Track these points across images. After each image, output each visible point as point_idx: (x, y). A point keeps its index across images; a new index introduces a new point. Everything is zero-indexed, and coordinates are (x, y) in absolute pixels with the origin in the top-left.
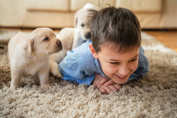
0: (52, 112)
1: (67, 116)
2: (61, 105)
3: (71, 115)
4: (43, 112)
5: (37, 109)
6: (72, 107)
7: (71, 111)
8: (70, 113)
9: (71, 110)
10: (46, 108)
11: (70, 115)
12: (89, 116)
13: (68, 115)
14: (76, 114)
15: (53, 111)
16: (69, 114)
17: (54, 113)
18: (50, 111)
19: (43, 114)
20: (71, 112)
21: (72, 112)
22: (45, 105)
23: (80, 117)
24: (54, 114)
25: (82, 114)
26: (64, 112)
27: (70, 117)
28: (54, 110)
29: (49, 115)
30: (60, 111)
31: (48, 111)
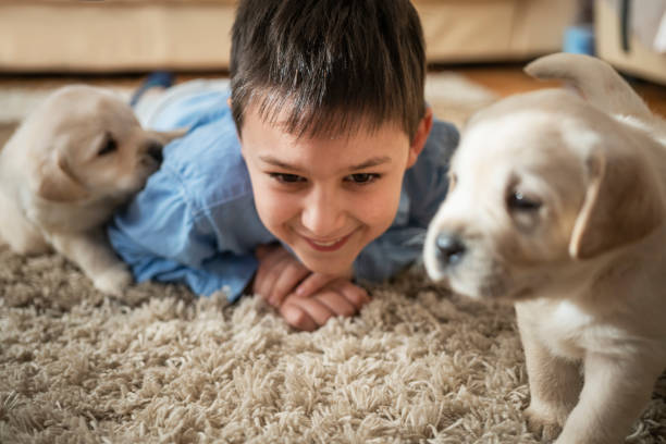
0: (82, 419)
1: (147, 431)
2: (122, 387)
3: (164, 426)
4: (46, 423)
5: (22, 410)
6: (168, 395)
7: (163, 410)
8: (159, 420)
9: (161, 405)
10: (58, 403)
11: (160, 430)
12: (237, 427)
13: (150, 428)
14: (181, 424)
15: (91, 416)
16: (156, 426)
17: (93, 423)
18: (74, 418)
19: (47, 432)
20: (164, 415)
21: (167, 416)
22: (54, 393)
23: (201, 433)
24: (91, 428)
25: (207, 422)
26: (133, 417)
27: (158, 435)
28: (92, 412)
29: (71, 435)
30: (120, 412)
31: (70, 417)
